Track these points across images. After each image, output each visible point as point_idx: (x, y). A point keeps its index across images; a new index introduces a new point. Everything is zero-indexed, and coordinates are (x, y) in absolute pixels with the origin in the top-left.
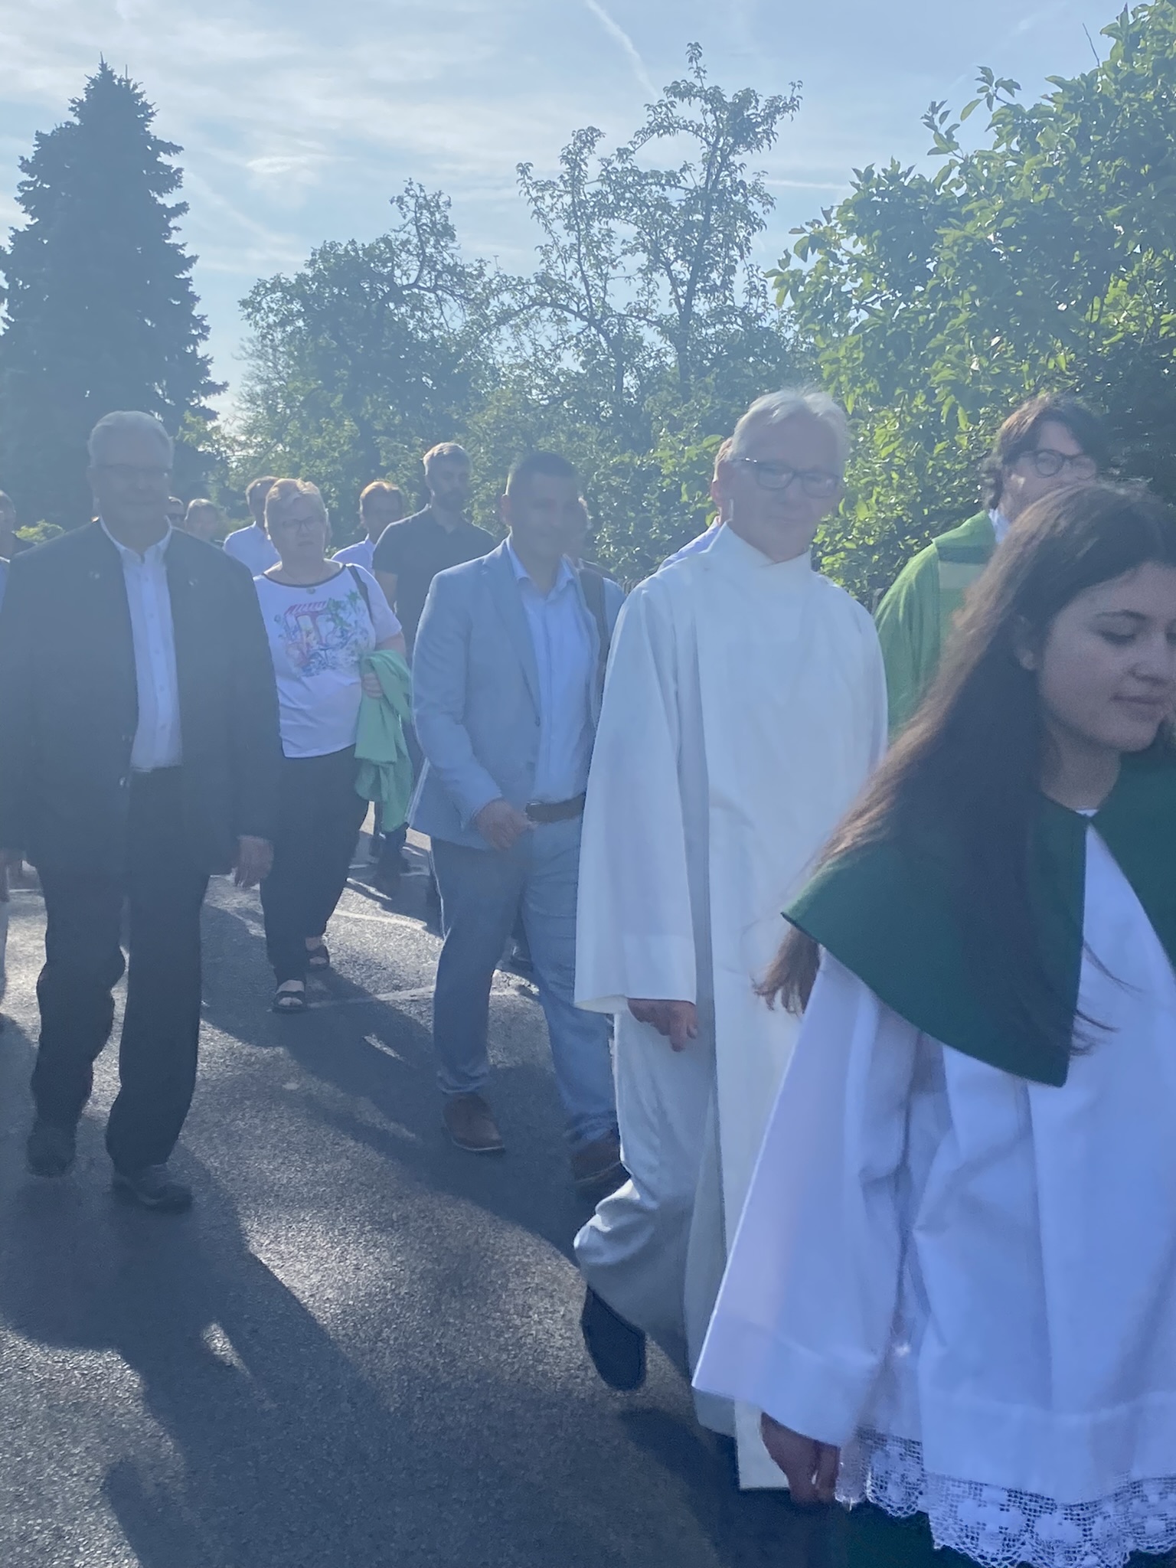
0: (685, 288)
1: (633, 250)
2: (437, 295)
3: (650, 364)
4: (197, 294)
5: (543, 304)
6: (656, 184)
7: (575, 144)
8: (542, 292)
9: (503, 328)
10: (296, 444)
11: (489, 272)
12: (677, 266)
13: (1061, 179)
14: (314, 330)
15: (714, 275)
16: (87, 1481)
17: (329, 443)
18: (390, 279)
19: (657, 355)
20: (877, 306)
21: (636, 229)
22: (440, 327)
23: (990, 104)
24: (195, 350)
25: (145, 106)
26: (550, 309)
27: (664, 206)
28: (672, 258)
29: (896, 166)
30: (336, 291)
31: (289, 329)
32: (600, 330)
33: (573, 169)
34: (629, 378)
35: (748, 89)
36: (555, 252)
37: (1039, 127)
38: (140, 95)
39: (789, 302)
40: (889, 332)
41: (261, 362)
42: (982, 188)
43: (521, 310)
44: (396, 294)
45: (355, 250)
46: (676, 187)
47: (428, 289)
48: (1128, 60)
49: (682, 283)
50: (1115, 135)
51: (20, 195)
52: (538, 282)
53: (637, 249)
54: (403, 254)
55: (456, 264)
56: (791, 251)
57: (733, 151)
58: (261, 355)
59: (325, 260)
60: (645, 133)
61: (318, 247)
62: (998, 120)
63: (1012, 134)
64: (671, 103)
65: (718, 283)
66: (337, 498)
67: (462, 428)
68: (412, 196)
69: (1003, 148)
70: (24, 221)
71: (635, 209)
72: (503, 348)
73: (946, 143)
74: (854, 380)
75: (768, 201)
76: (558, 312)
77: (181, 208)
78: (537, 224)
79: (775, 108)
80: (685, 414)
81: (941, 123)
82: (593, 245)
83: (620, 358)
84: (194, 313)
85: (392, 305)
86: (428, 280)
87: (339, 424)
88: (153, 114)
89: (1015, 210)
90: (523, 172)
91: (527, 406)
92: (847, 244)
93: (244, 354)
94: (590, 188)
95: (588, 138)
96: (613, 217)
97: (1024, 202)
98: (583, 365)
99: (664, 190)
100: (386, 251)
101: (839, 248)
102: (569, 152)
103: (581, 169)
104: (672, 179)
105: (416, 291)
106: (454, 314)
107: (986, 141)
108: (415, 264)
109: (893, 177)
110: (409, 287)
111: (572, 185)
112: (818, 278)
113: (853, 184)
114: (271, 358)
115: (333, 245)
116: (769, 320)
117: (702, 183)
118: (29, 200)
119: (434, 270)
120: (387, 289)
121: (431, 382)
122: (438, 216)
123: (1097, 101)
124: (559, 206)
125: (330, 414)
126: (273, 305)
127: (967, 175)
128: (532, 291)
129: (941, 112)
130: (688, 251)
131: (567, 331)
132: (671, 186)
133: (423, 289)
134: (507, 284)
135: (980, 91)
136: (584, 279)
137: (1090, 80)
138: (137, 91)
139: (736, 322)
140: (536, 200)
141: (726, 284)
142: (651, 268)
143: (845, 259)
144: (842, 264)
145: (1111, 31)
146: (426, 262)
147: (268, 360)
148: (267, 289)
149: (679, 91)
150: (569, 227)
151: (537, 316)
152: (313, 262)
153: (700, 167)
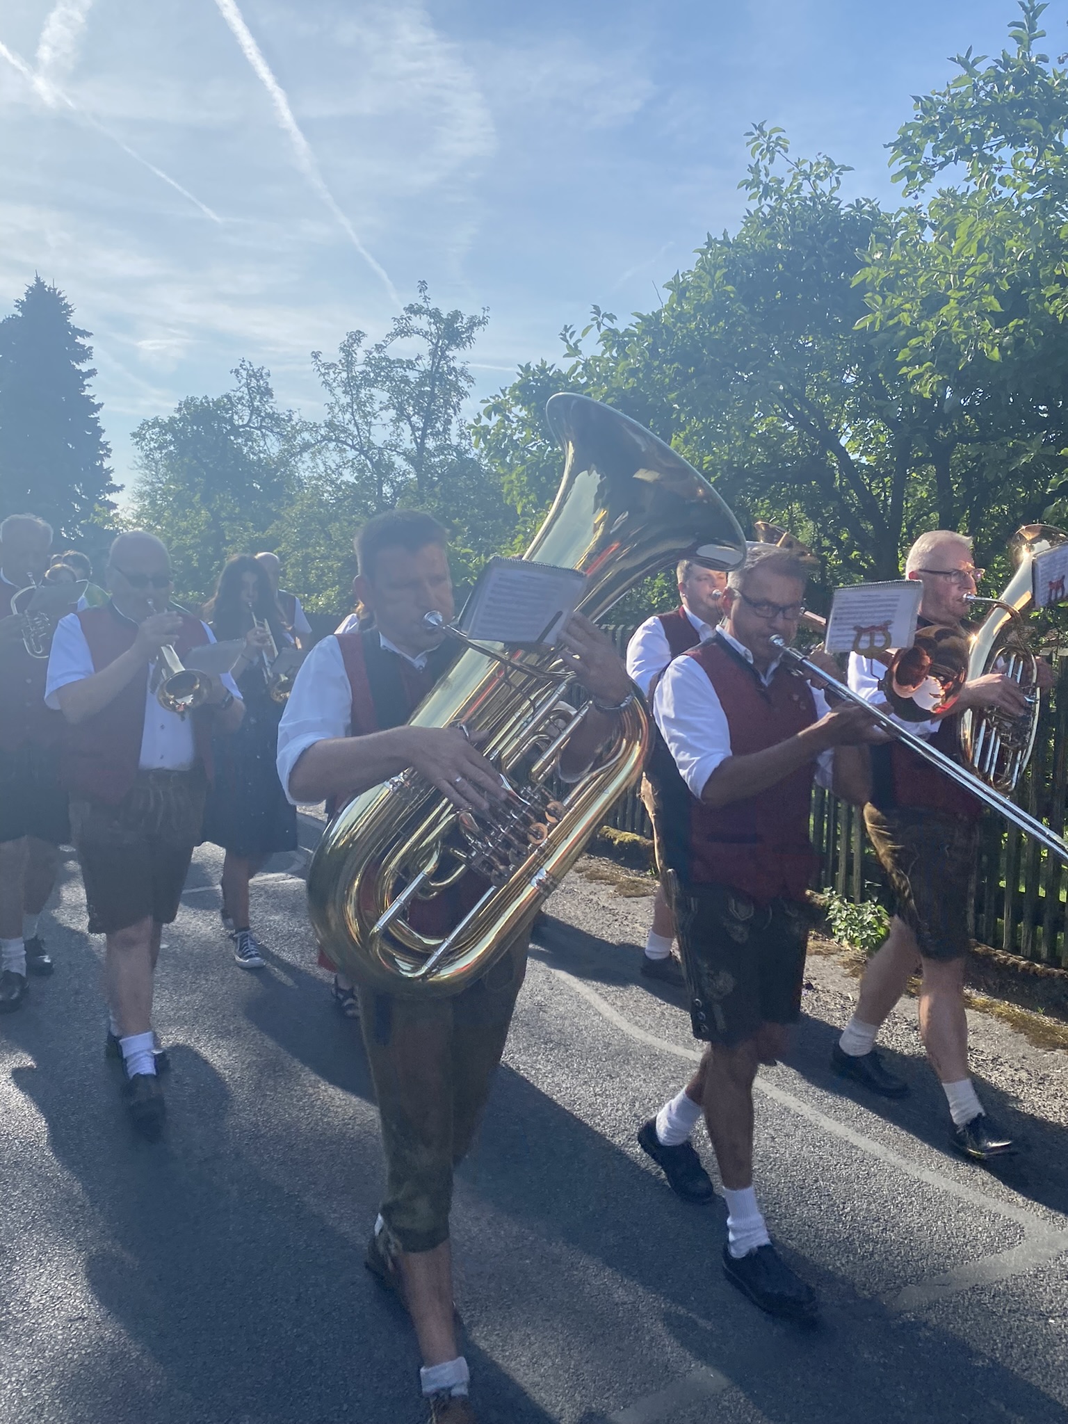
0: (420, 432)
1: (386, 408)
2: (262, 432)
3: (399, 479)
4: (103, 428)
5: (330, 440)
6: (400, 368)
7: (348, 341)
8: (329, 432)
9: (305, 455)
10: (170, 525)
11: (295, 417)
12: (415, 419)
13: (641, 375)
14: (181, 452)
15: (438, 425)
16: (23, 1213)
17: (191, 525)
18: (230, 421)
19: (404, 474)
20: (535, 448)
21: (389, 395)
22: (264, 452)
23: (599, 328)
24: (102, 464)
25: (67, 306)
26: (335, 443)
27: (406, 381)
28: (412, 413)
29: (544, 363)
30: (195, 428)
31: (164, 451)
32: (367, 457)
33: (347, 356)
34: (386, 487)
35: (456, 311)
36: (337, 407)
37: (628, 343)
38: (63, 299)
39: (482, 445)
40: (541, 466)
41: (147, 471)
42: (595, 379)
43: (316, 444)
44: (235, 430)
45: (208, 402)
46: (412, 369)
47: (256, 428)
48: (680, 304)
49: (418, 429)
50: (672, 350)
52: (326, 426)
53: (389, 407)
55: (274, 413)
56: (482, 414)
57: (448, 348)
58: (146, 468)
59: (188, 409)
60: (393, 336)
61: (183, 399)
62: (604, 338)
63: (611, 347)
64: (408, 317)
65: (441, 429)
66: (197, 560)
67: (278, 517)
68: (245, 369)
69: (607, 355)
71: (388, 383)
72: (305, 466)
73: (574, 351)
74: (522, 494)
75: (470, 380)
76: (340, 445)
77: (92, 373)
78: (326, 391)
79: (474, 323)
81: (571, 338)
82: (362, 404)
83: (380, 475)
84: (101, 440)
85: (232, 438)
86: (256, 422)
87: (198, 513)
88: (72, 311)
89: (614, 393)
90: (316, 357)
91: (322, 504)
92: (516, 410)
93: (136, 467)
94: (358, 368)
95: (357, 337)
96: (374, 387)
97: (619, 389)
98: (357, 478)
99: (405, 371)
100: (227, 403)
101: (511, 412)
102: (345, 346)
103: (353, 357)
104: (410, 365)
105: (248, 429)
106: (273, 444)
107: (598, 350)
108: (247, 412)
109: (543, 370)
110: (243, 426)
111: (347, 366)
112: (499, 430)
113: (518, 374)
114: (154, 469)
115: (193, 399)
116: (473, 454)
117: (429, 368)
119: (260, 416)
120: (229, 428)
121: (259, 487)
122: (262, 382)
123: (662, 328)
124: (339, 379)
125: (192, 506)
126: (153, 436)
127: (586, 371)
128: (323, 431)
129: (570, 331)
130: (421, 409)
131: (346, 457)
132: (410, 369)
133: (253, 428)
134: (307, 426)
135: (593, 320)
136: (356, 425)
137: (657, 315)
138: (61, 296)
139: (452, 455)
140: (324, 375)
141: (446, 430)
142: (399, 419)
143: (515, 420)
144: (513, 422)
145: (669, 286)
146: (255, 411)
147: (152, 470)
148: (149, 426)
149: (413, 310)
150: (345, 392)
151: (326, 447)
152: (179, 410)
153: (428, 357)
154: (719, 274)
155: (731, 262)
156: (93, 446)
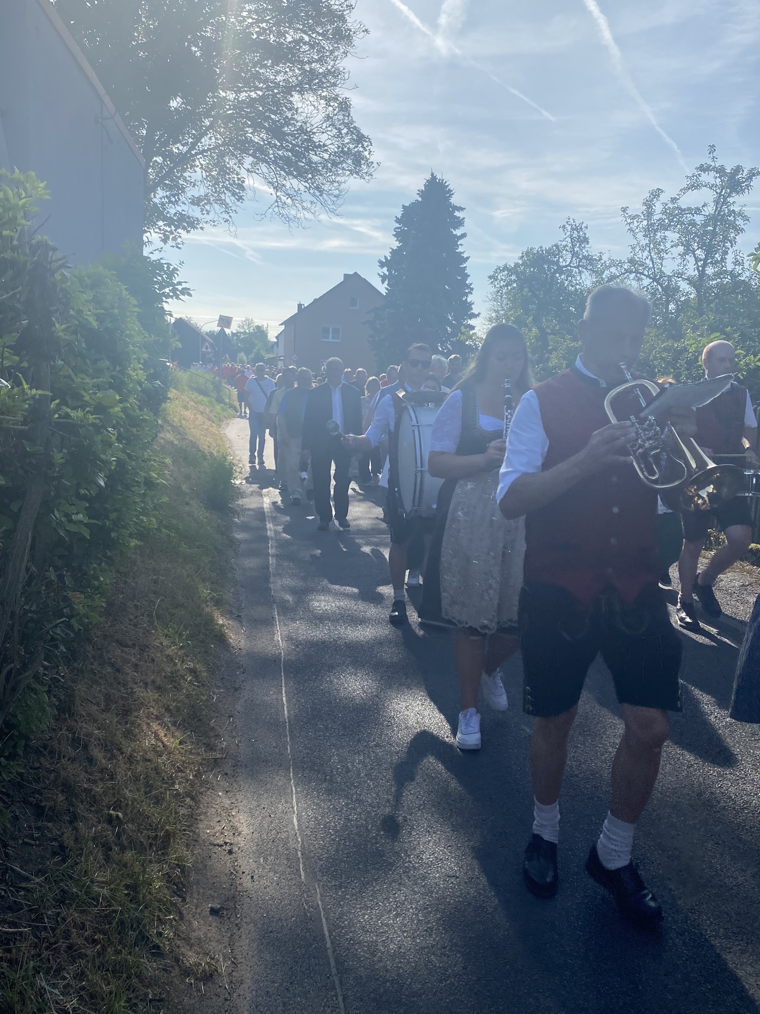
0: (702, 262)
1: (676, 245)
2: (579, 270)
3: (683, 299)
4: (469, 274)
5: (631, 272)
6: (690, 214)
7: (650, 197)
8: (631, 267)
11: (605, 258)
12: (698, 252)
14: (521, 288)
15: (717, 256)
18: (557, 263)
19: (687, 294)
21: (678, 235)
22: (580, 284)
24: (466, 299)
25: (450, 191)
26: (634, 274)
27: (693, 223)
31: (509, 288)
32: (658, 283)
33: (648, 208)
34: (672, 305)
35: (738, 165)
36: (638, 247)
38: (448, 186)
41: (495, 303)
43: (620, 275)
44: (560, 270)
45: (542, 251)
46: (699, 214)
47: (575, 267)
49: (701, 260)
51: (395, 233)
52: (629, 262)
53: (678, 245)
54: (564, 252)
55: (589, 255)
57: (729, 196)
58: (495, 300)
59: (528, 256)
60: (685, 190)
61: (525, 250)
64: (699, 174)
65: (719, 259)
68: (570, 225)
70: (395, 244)
71: (678, 226)
75: (746, 219)
76: (639, 275)
77: (464, 236)
78: (630, 236)
79: (752, 174)
80: (700, 322)
82: (657, 244)
83: (668, 296)
84: (467, 282)
85: (557, 275)
86: (575, 262)
87: (530, 330)
88: (453, 194)
90: (624, 211)
93: (488, 300)
94: (656, 217)
96: (667, 230)
99: (693, 216)
100: (556, 250)
102: (647, 201)
103: (652, 208)
104: (698, 211)
105: (569, 268)
106: (587, 278)
108: (569, 256)
110: (566, 266)
111: (648, 216)
114: (500, 301)
115: (531, 249)
116: (744, 276)
117: (713, 212)
118: (398, 235)
119: (578, 258)
120: (555, 268)
121: (574, 310)
122: (581, 233)
124: (641, 226)
125: (526, 326)
126: (503, 277)
128: (626, 266)
130: (704, 244)
131: (642, 284)
132: (697, 214)
133: (573, 267)
134: (613, 263)
136: (652, 259)
138: (446, 184)
139: (727, 278)
140: (629, 224)
141: (723, 259)
142: (685, 254)
146: (575, 254)
147: (498, 302)
148: (501, 270)
149: (703, 169)
150: (645, 236)
151: (628, 277)
152: (522, 257)
153: (712, 204)
156: (462, 287)
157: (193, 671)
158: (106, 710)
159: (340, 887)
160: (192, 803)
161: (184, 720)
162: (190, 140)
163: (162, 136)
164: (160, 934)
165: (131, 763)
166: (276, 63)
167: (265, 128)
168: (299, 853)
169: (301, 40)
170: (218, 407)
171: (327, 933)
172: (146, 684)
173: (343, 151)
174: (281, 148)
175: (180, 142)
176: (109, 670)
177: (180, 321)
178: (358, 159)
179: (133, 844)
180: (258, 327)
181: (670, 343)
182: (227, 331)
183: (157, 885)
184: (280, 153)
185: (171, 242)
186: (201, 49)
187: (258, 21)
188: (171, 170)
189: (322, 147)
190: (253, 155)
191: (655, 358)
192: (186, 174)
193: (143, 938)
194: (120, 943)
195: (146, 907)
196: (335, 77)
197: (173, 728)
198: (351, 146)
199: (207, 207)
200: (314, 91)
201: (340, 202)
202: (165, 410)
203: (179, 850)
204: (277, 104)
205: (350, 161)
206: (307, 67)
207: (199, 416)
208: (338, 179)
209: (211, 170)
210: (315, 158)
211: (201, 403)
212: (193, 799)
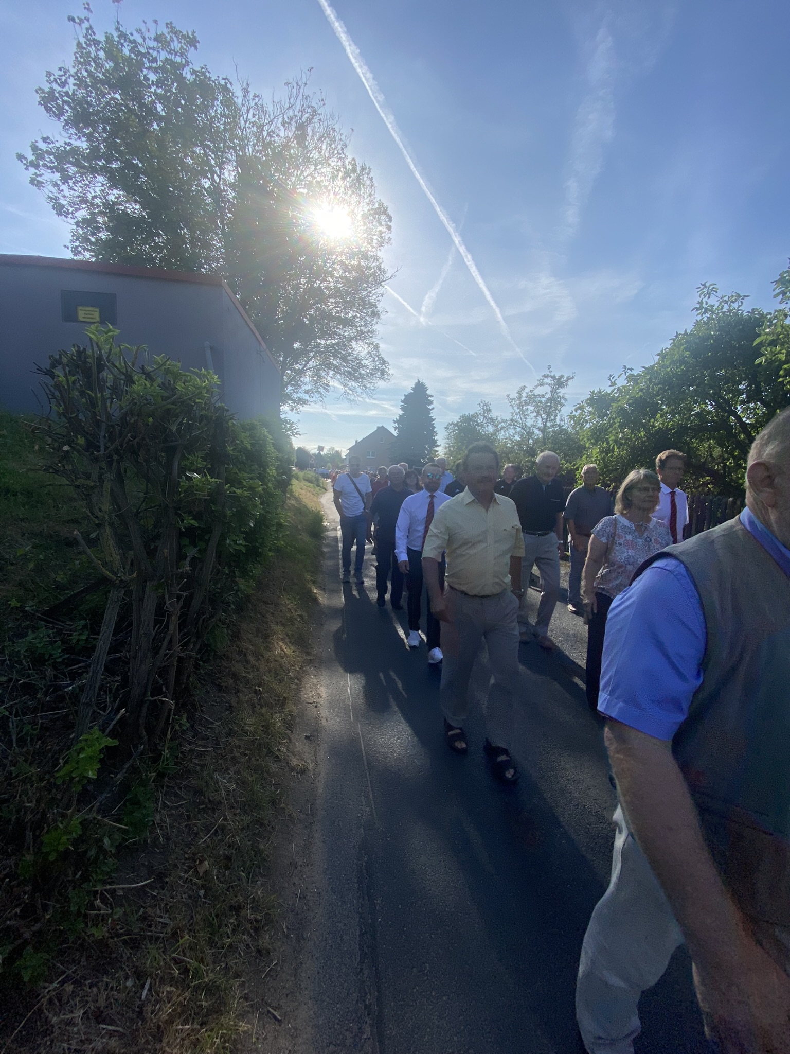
1: (533, 412)
2: (487, 424)
3: (536, 437)
4: (435, 426)
5: (511, 425)
6: (539, 397)
7: (520, 390)
8: (511, 422)
9: (502, 431)
10: (455, 457)
11: (499, 419)
12: (543, 415)
13: (644, 391)
14: (460, 433)
15: (552, 417)
18: (477, 421)
19: (538, 435)
20: (595, 422)
21: (534, 408)
22: (487, 431)
23: (625, 374)
24: (434, 438)
26: (513, 426)
27: (541, 402)
29: (600, 390)
30: (465, 424)
31: (454, 433)
32: (524, 430)
33: (519, 395)
34: (531, 441)
35: (562, 375)
36: (514, 414)
37: (639, 379)
39: (571, 422)
40: (598, 428)
42: (623, 394)
43: (506, 427)
44: (478, 425)
45: (469, 415)
47: (485, 423)
48: (663, 361)
49: (544, 419)
50: (659, 379)
51: (401, 407)
52: (510, 420)
54: (480, 416)
55: (492, 417)
56: (573, 411)
57: (558, 389)
58: (448, 439)
59: (463, 418)
60: (536, 386)
61: (461, 415)
62: (628, 378)
63: (631, 381)
64: (543, 379)
65: (553, 419)
68: (482, 403)
69: (629, 384)
70: (401, 413)
71: (534, 403)
72: (502, 435)
73: (614, 384)
75: (566, 400)
76: (515, 427)
77: (433, 409)
78: (511, 408)
79: (568, 379)
81: (612, 379)
82: (523, 412)
83: (529, 436)
84: (434, 430)
85: (477, 427)
86: (485, 421)
88: (428, 389)
89: (632, 399)
90: (508, 397)
91: (507, 447)
92: (587, 408)
93: (444, 438)
94: (523, 399)
95: (523, 388)
96: (528, 405)
97: (635, 397)
98: (520, 438)
99: (541, 399)
100: (476, 415)
103: (521, 395)
104: (543, 396)
105: (482, 423)
106: (491, 428)
107: (625, 383)
108: (482, 418)
109: (600, 392)
111: (519, 399)
112: (580, 416)
113: (589, 394)
114: (450, 439)
115: (464, 415)
116: (565, 427)
117: (550, 397)
118: (403, 408)
119: (487, 419)
120: (476, 423)
122: (488, 407)
123: (654, 371)
124: (516, 404)
126: (451, 428)
127: (619, 391)
128: (509, 422)
129: (612, 377)
130: (546, 412)
131: (517, 431)
134: (503, 421)
135: (623, 371)
136: (521, 419)
137: (653, 367)
138: (425, 385)
139: (557, 427)
140: (511, 402)
141: (555, 419)
142: (537, 416)
143: (587, 412)
145: (659, 354)
146: (485, 417)
148: (450, 425)
149: (546, 376)
150: (518, 408)
151: (510, 428)
152: (460, 419)
153: (550, 393)
154: (682, 347)
155: (687, 342)
156: (432, 432)
157: (301, 616)
158: (257, 636)
159: (370, 724)
160: (298, 682)
161: (295, 641)
162: (304, 363)
163: (290, 361)
164: (279, 750)
165: (268, 662)
166: (344, 327)
167: (339, 357)
168: (351, 707)
169: (356, 316)
170: (318, 489)
171: (363, 748)
172: (277, 623)
173: (376, 368)
174: (347, 367)
175: (299, 363)
176: (259, 616)
177: (300, 449)
178: (383, 372)
179: (267, 704)
180: (337, 451)
181: (530, 458)
182: (322, 453)
183: (279, 724)
184: (346, 369)
185: (294, 411)
186: (308, 320)
187: (335, 307)
188: (295, 377)
189: (366, 366)
190: (334, 370)
191: (523, 465)
192: (302, 379)
193: (270, 753)
194: (259, 755)
195: (272, 736)
196: (372, 333)
197: (290, 645)
198: (380, 366)
199: (312, 395)
200: (362, 340)
201: (374, 393)
202: (291, 490)
203: (290, 706)
204: (345, 345)
205: (379, 373)
206: (359, 329)
207: (308, 493)
208: (374, 381)
209: (314, 377)
210: (363, 372)
211: (309, 487)
212: (298, 680)
